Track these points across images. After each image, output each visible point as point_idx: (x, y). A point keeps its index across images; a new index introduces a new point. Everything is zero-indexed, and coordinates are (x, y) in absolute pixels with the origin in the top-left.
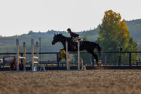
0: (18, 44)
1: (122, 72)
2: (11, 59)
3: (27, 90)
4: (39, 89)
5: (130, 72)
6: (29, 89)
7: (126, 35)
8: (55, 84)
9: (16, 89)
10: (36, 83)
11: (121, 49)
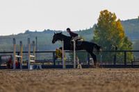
0: (14, 43)
1: (117, 70)
2: (8, 57)
3: (24, 89)
4: (35, 87)
5: (124, 70)
6: (26, 87)
7: (121, 34)
8: (51, 82)
9: (12, 87)
10: (33, 81)
11: (116, 48)
